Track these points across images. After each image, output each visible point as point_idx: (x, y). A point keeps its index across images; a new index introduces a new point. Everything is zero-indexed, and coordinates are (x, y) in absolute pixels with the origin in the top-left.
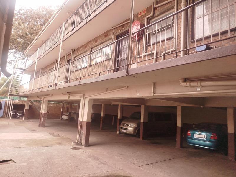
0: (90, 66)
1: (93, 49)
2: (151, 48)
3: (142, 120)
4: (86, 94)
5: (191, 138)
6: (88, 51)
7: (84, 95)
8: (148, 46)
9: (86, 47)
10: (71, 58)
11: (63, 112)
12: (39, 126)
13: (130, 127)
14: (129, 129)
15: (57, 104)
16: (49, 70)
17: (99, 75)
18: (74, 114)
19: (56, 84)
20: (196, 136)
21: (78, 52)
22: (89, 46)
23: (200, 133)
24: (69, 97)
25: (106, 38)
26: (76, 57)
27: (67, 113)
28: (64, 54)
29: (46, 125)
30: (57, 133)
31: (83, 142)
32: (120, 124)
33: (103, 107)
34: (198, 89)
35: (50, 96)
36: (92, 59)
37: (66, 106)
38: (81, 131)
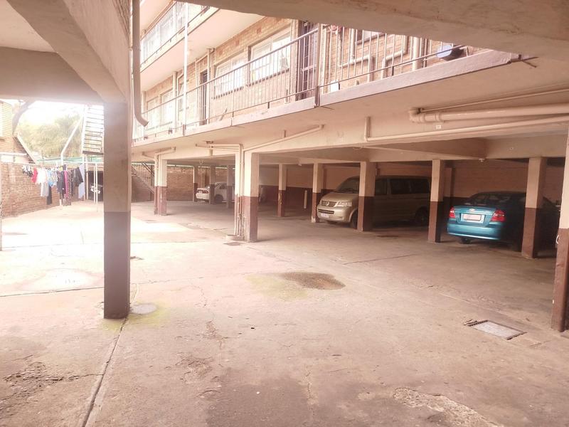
0: (250, 85)
1: (252, 49)
2: (361, 49)
3: (362, 193)
4: (245, 145)
5: (456, 223)
6: (242, 51)
7: (241, 145)
8: (359, 44)
9: (238, 43)
10: (208, 68)
11: (196, 185)
12: (156, 213)
13: (338, 207)
14: (336, 211)
15: (182, 168)
16: (161, 95)
17: (269, 108)
18: (220, 188)
19: (184, 127)
20: (464, 217)
21: (221, 53)
22: (245, 40)
23: (472, 210)
24: (211, 151)
25: (278, 25)
26: (218, 64)
27: (206, 186)
28: (193, 59)
29: (168, 211)
30: (194, 224)
31: (247, 234)
32: (318, 203)
33: (281, 170)
34: (439, 126)
35: (172, 150)
36: (253, 71)
37: (201, 172)
38: (241, 215)
